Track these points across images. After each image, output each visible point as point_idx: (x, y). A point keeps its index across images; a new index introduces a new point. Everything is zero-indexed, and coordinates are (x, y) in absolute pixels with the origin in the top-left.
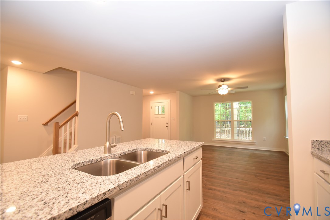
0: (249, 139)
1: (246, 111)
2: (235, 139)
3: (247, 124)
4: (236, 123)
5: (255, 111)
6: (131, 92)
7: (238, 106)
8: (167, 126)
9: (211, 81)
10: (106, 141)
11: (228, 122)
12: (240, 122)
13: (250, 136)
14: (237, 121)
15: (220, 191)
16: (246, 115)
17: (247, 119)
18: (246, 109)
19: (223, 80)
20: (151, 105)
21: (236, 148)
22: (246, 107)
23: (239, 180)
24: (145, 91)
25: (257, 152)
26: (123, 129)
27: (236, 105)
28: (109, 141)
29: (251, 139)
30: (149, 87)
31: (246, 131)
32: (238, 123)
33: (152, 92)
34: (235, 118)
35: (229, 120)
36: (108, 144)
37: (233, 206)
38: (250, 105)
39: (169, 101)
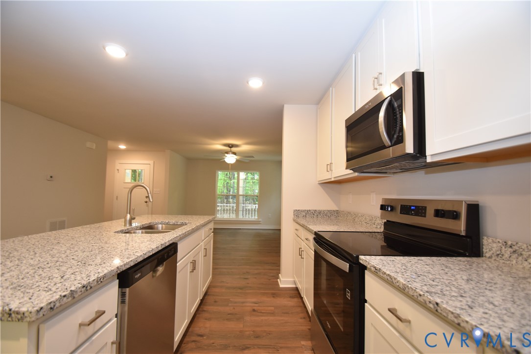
0: (255, 217)
1: (253, 183)
2: (240, 217)
3: (253, 200)
4: (241, 198)
5: (262, 183)
6: (88, 144)
7: (245, 177)
8: (146, 202)
9: (217, 145)
10: (127, 213)
11: (231, 196)
12: (247, 197)
13: (256, 215)
14: (243, 195)
15: (225, 268)
16: (253, 188)
17: (254, 193)
18: (254, 181)
19: (230, 146)
20: (118, 166)
21: (240, 229)
22: (253, 179)
23: (244, 258)
24: (111, 144)
25: (261, 231)
26: (151, 201)
27: (242, 175)
28: (130, 213)
29: (256, 217)
30: (119, 138)
31: (252, 209)
32: (243, 198)
33: (122, 147)
34: (241, 193)
35: (231, 193)
36: (128, 216)
37: (238, 276)
38: (257, 177)
39: (151, 162)
